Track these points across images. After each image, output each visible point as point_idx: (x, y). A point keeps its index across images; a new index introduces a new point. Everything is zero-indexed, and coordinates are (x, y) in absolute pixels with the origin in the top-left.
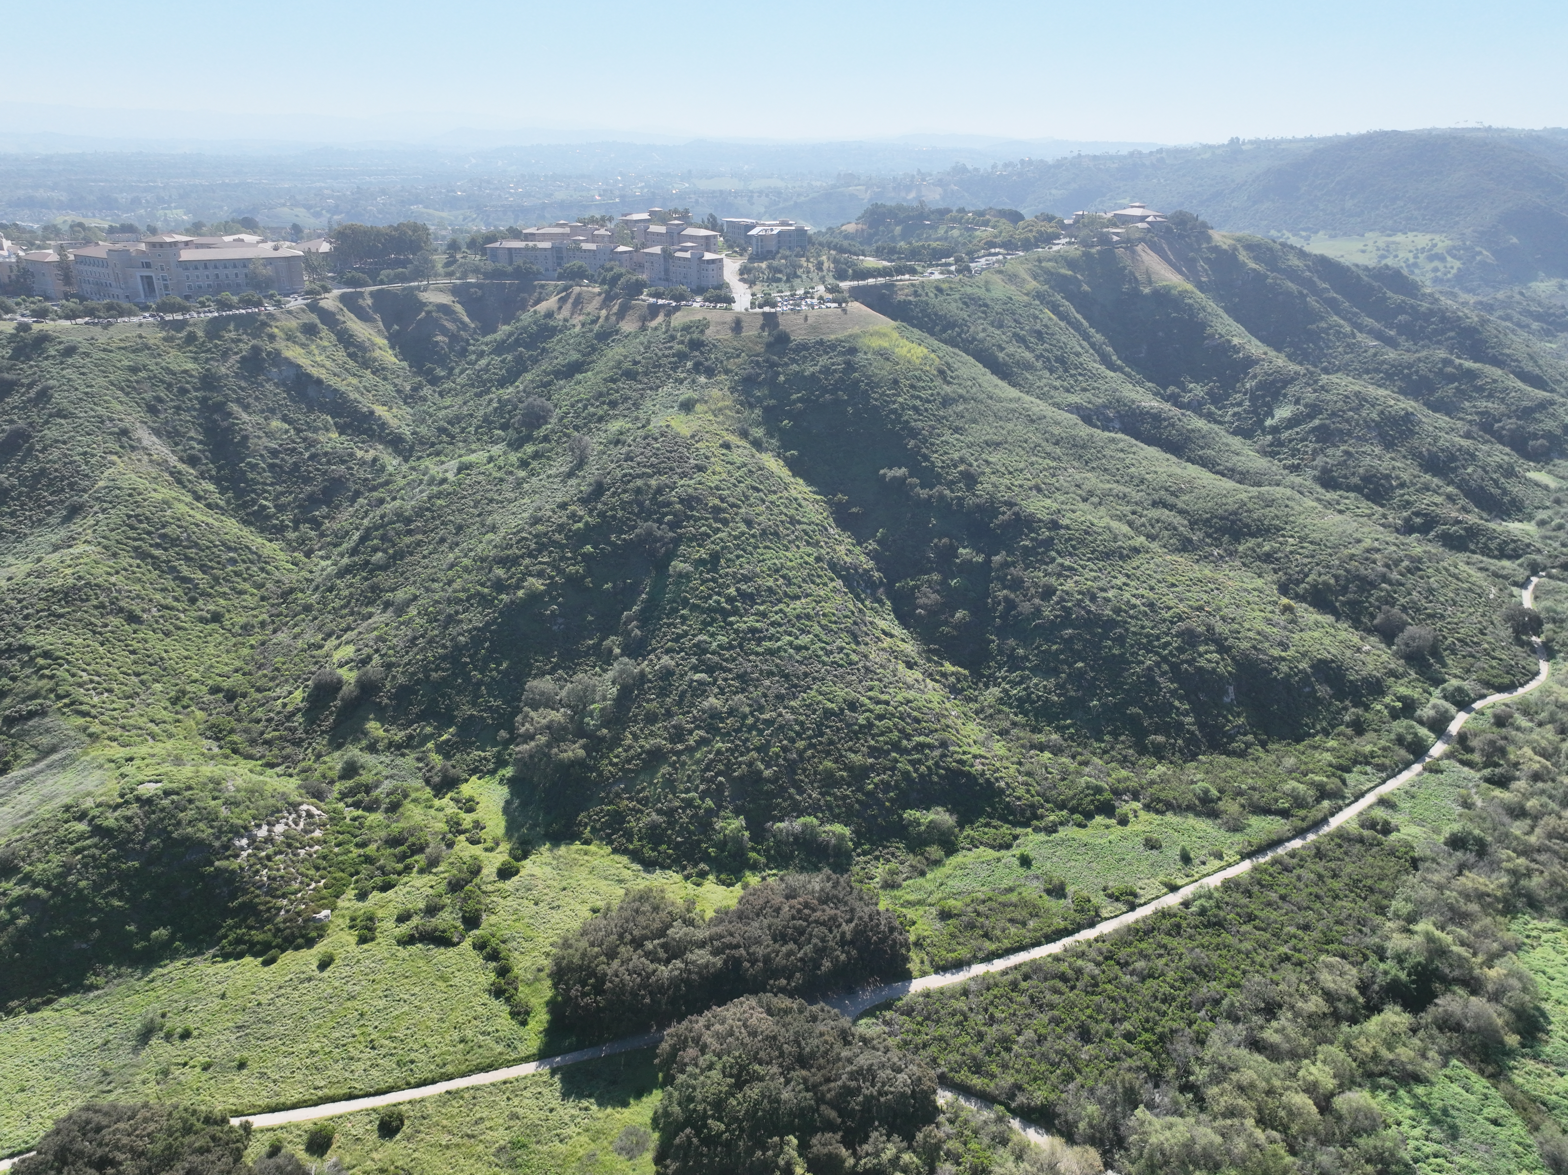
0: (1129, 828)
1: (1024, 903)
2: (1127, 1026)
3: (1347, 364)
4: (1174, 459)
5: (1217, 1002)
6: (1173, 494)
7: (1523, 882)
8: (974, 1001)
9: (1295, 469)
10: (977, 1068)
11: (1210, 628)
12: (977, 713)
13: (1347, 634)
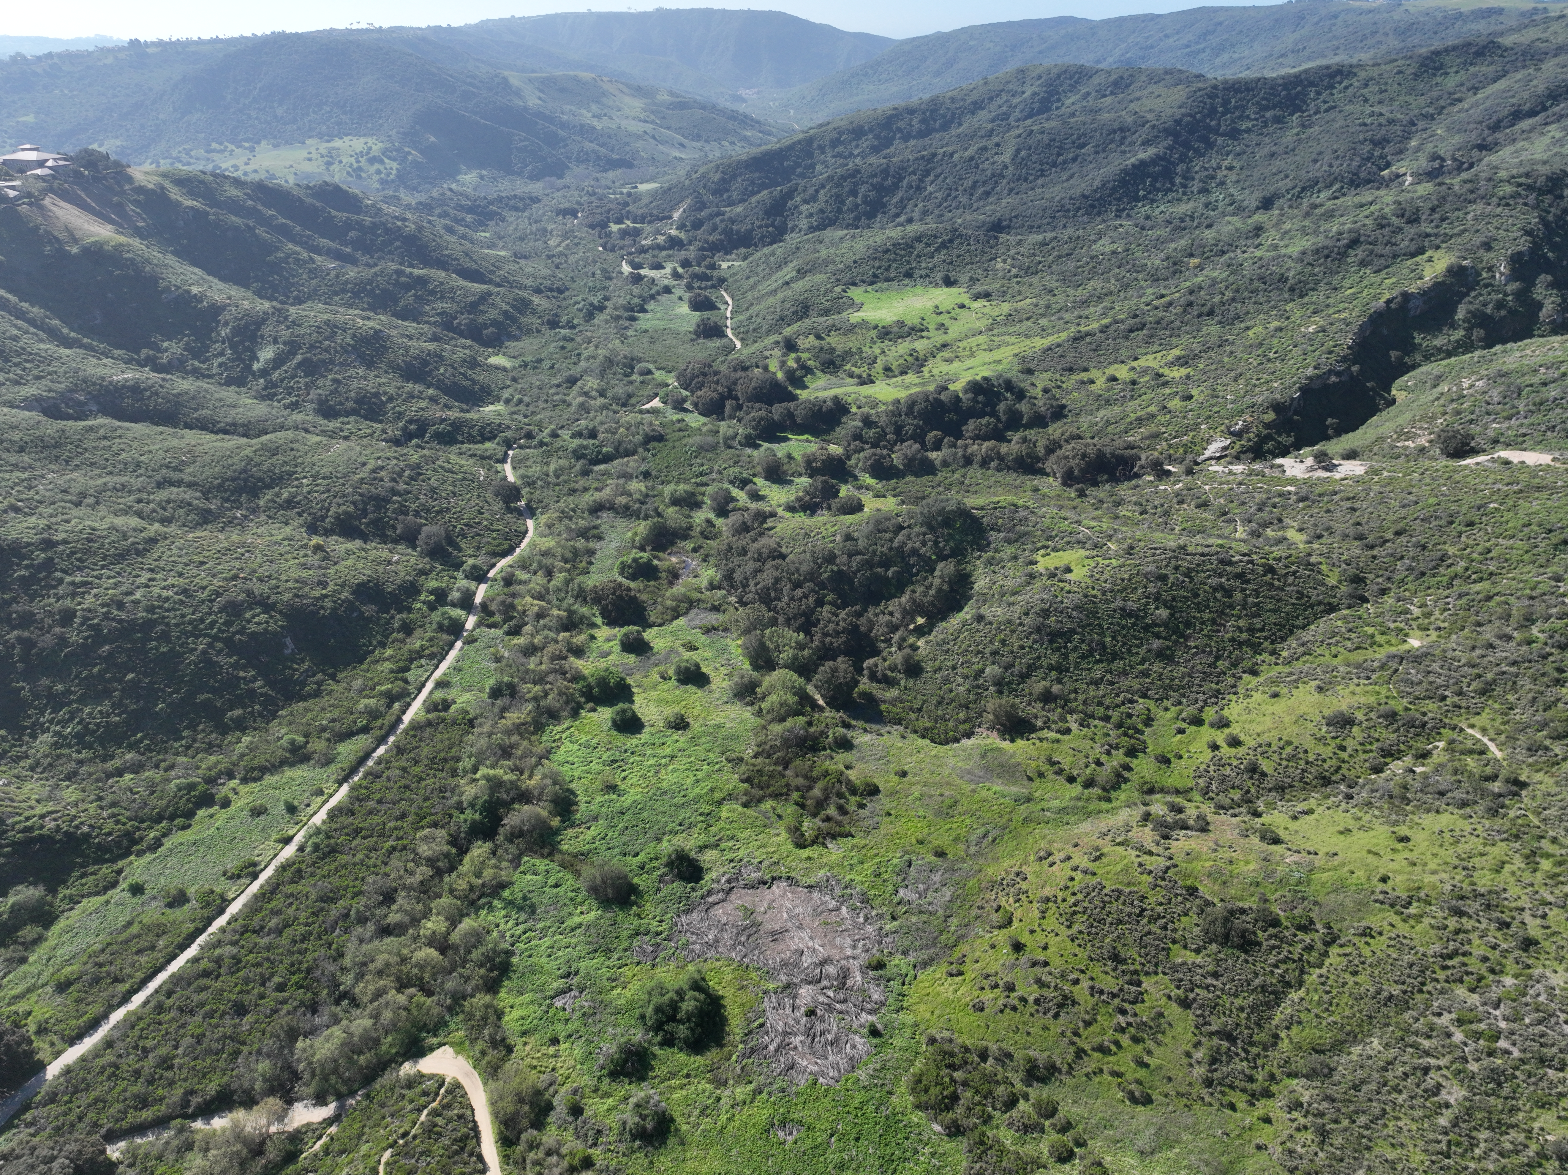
0: (232, 808)
1: (148, 928)
2: (277, 979)
3: (315, 290)
4: (169, 430)
5: (347, 916)
6: (176, 469)
7: (543, 703)
8: (120, 1048)
9: (294, 406)
10: (143, 1102)
11: (249, 593)
12: (32, 769)
13: (378, 551)
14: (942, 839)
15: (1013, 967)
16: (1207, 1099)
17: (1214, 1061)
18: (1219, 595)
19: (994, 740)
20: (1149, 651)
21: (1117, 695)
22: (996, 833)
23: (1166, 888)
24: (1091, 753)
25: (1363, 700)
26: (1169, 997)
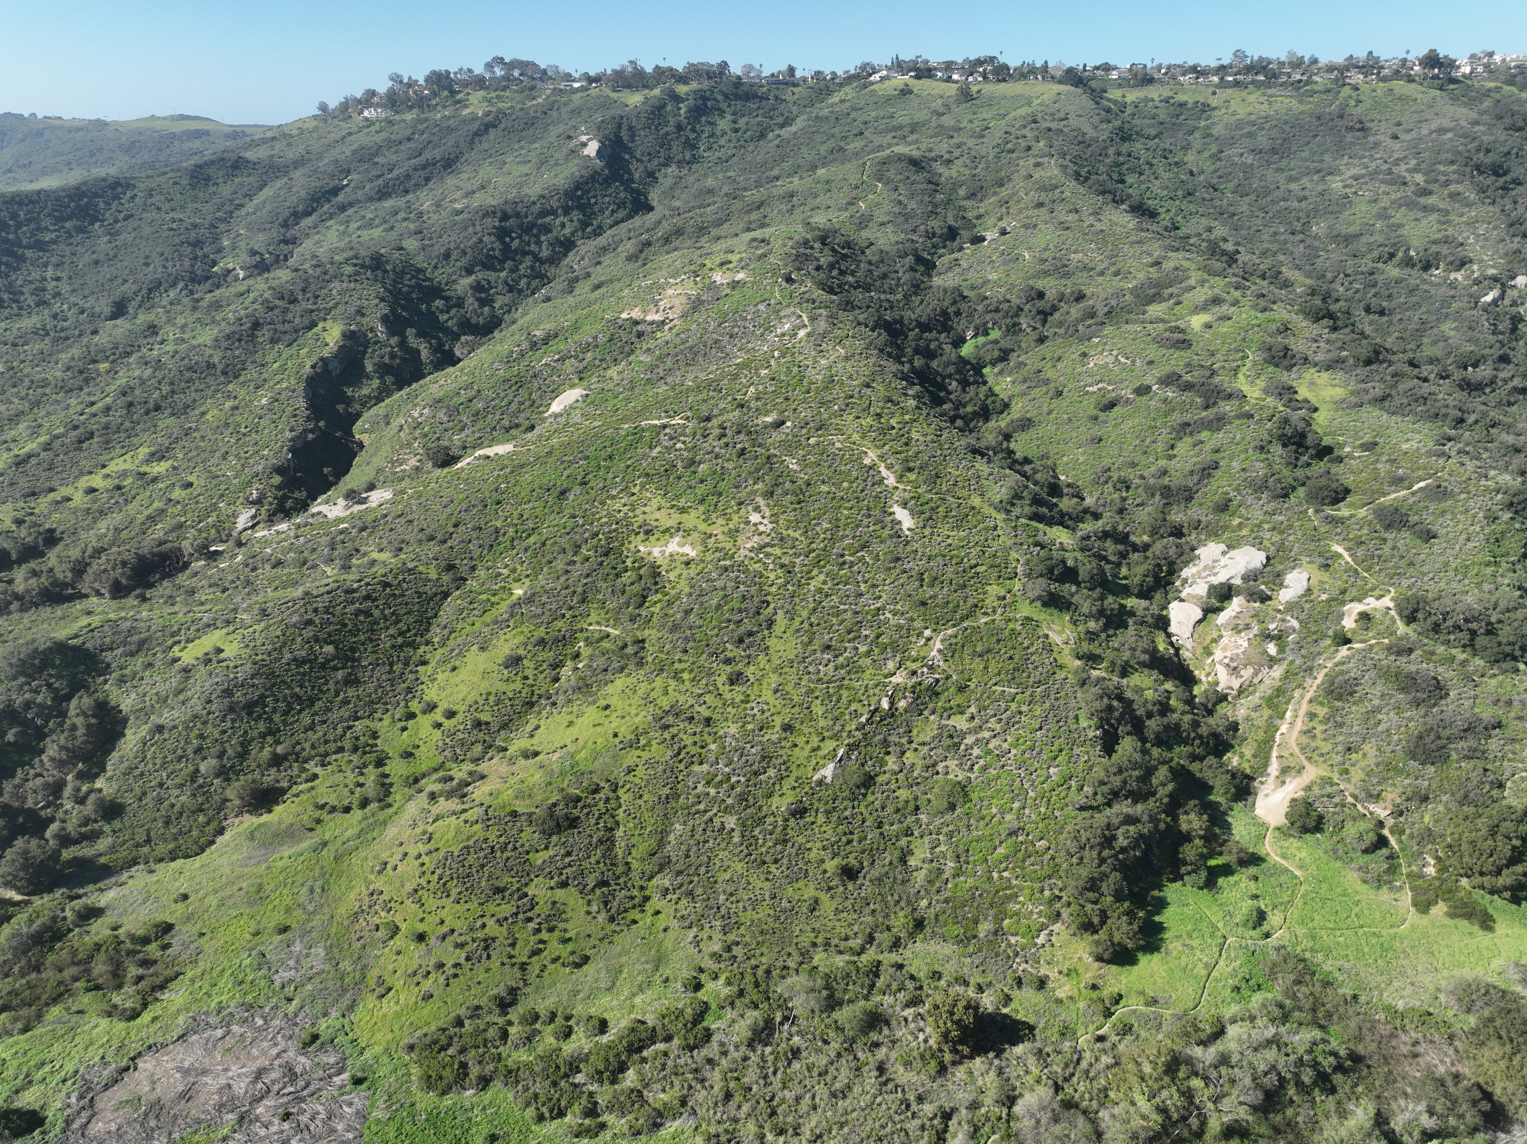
14: (278, 918)
15: (429, 951)
16: (618, 929)
17: (606, 903)
18: (361, 618)
19: (250, 821)
20: (337, 683)
21: (335, 729)
22: (319, 884)
23: (495, 824)
24: (347, 781)
25: (516, 641)
26: (552, 888)
